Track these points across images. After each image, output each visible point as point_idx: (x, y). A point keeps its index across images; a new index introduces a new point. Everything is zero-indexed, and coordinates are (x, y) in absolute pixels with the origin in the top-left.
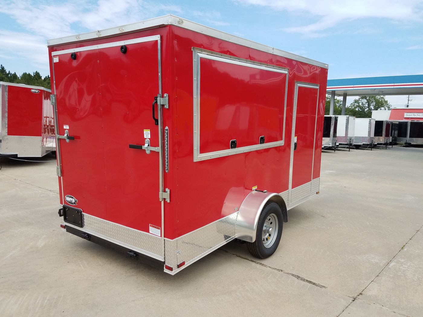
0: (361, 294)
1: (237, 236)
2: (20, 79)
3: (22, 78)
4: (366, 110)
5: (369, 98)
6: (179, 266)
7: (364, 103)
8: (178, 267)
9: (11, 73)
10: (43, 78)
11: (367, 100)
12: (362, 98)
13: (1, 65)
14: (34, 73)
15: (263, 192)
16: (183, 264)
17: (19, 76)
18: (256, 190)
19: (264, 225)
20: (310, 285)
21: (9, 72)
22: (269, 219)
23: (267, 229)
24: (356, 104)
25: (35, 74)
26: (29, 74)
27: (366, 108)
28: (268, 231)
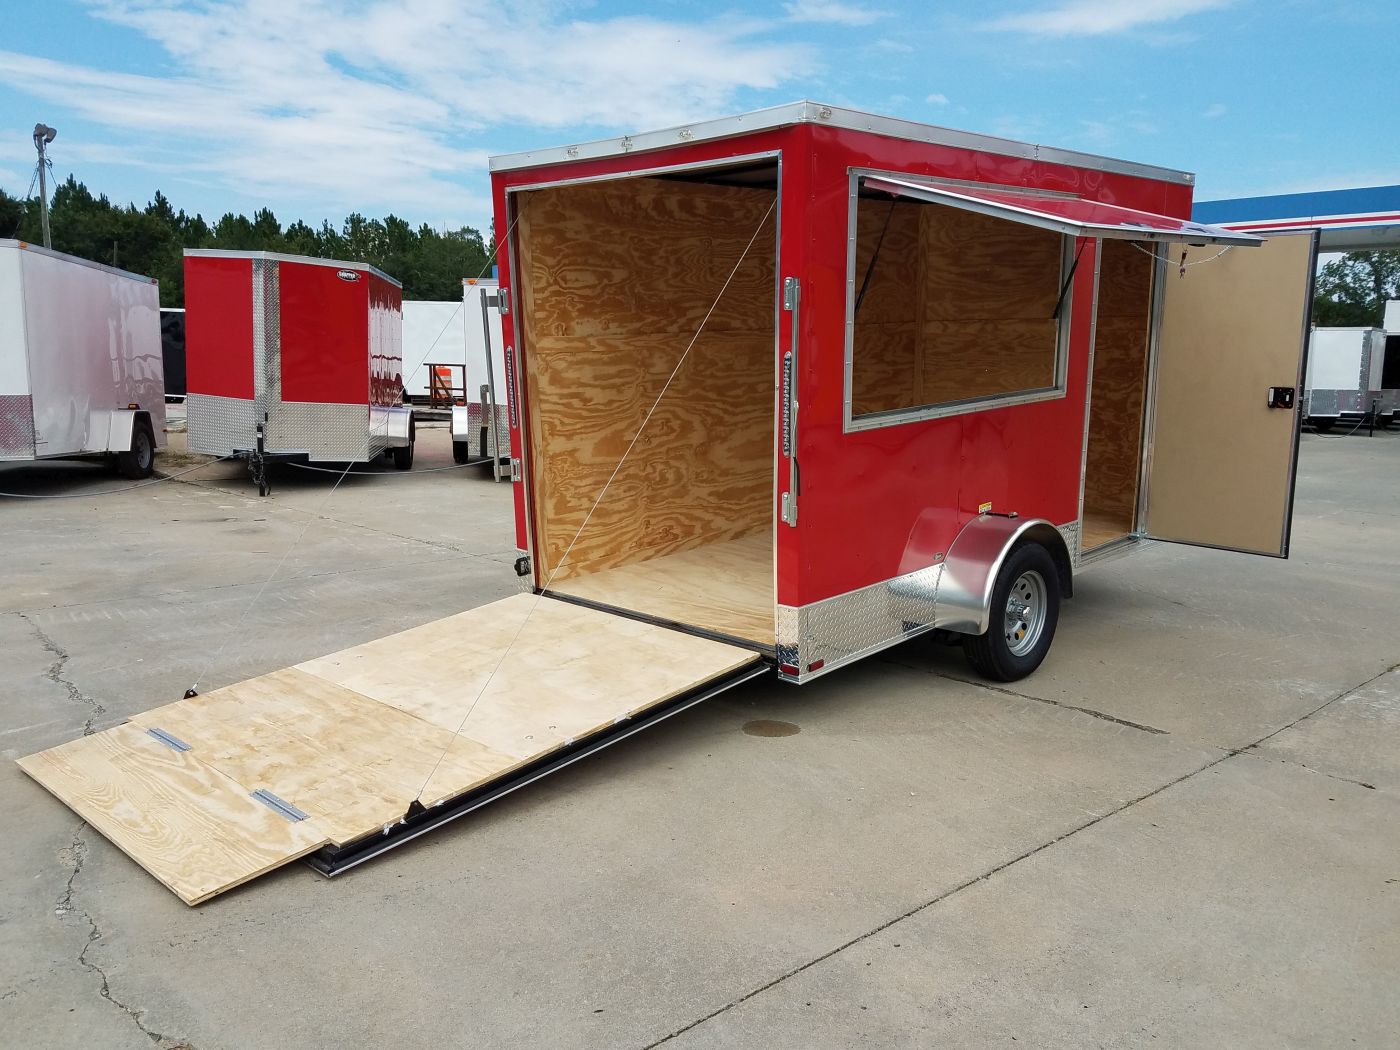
0: (1254, 746)
1: (939, 622)
2: (214, 235)
3: (219, 231)
4: (1368, 299)
5: (1380, 257)
6: (811, 668)
7: (1362, 276)
8: (810, 671)
9: (188, 218)
10: (284, 230)
11: (1372, 264)
12: (1355, 257)
13: (158, 193)
14: (258, 213)
15: (1007, 516)
16: (820, 664)
17: (210, 226)
18: (988, 513)
19: (1010, 599)
20: (1124, 727)
21: (182, 212)
22: (1023, 587)
23: (1015, 609)
24: (1331, 279)
25: (259, 219)
26: (242, 220)
27: (1369, 295)
28: (1020, 616)
